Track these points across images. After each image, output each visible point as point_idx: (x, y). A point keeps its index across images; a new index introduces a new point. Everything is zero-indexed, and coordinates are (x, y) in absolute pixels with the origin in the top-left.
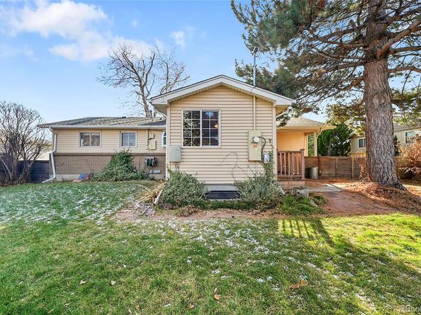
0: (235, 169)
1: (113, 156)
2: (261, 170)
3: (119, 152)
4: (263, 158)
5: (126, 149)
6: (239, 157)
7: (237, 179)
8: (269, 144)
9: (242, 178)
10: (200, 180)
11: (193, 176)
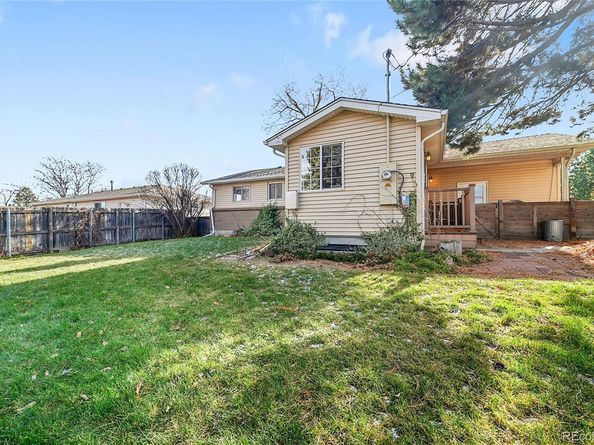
0: (362, 217)
1: (261, 210)
2: (399, 217)
3: (266, 205)
4: (400, 201)
5: (273, 201)
6: (367, 200)
7: (364, 230)
8: (410, 180)
9: (371, 229)
10: (320, 230)
11: (313, 226)
